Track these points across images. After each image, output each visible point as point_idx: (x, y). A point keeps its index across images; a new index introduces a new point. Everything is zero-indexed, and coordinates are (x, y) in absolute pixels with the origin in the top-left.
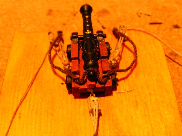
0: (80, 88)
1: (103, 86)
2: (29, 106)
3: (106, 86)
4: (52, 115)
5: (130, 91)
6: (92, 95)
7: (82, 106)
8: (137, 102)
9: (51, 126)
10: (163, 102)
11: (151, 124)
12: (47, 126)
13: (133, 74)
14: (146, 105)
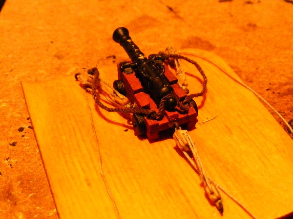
0: (160, 124)
1: (186, 115)
2: (95, 168)
3: (189, 114)
4: (132, 169)
5: (214, 118)
6: (178, 129)
7: (165, 149)
8: (227, 127)
9: (138, 182)
10: (257, 121)
11: (257, 146)
12: (132, 184)
13: (208, 100)
14: (240, 129)
